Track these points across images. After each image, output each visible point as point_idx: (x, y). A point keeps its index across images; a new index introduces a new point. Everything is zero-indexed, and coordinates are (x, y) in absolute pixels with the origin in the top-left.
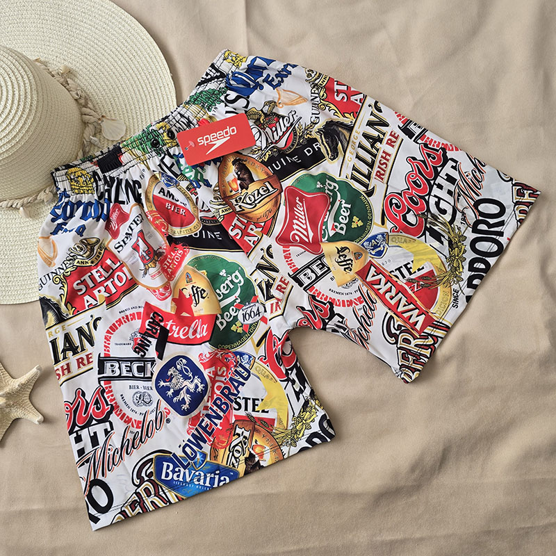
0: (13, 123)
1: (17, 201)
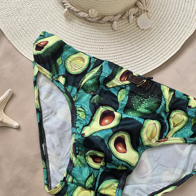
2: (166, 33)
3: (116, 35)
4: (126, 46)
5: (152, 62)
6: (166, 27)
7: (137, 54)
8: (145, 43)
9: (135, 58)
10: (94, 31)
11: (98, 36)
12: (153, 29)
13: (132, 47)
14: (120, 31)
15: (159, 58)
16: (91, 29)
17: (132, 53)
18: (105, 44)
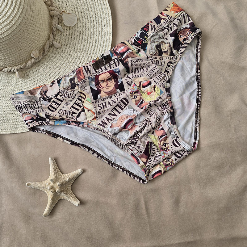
0: (10, 11)
1: (13, 68)
2: (90, 10)
3: (64, 49)
4: (79, 48)
5: (106, 37)
6: (86, 6)
7: (91, 44)
8: (87, 31)
9: (93, 48)
10: (49, 64)
11: (55, 63)
12: (80, 17)
13: (83, 44)
14: (63, 43)
15: (106, 30)
16: (46, 65)
17: (88, 48)
18: (66, 63)
